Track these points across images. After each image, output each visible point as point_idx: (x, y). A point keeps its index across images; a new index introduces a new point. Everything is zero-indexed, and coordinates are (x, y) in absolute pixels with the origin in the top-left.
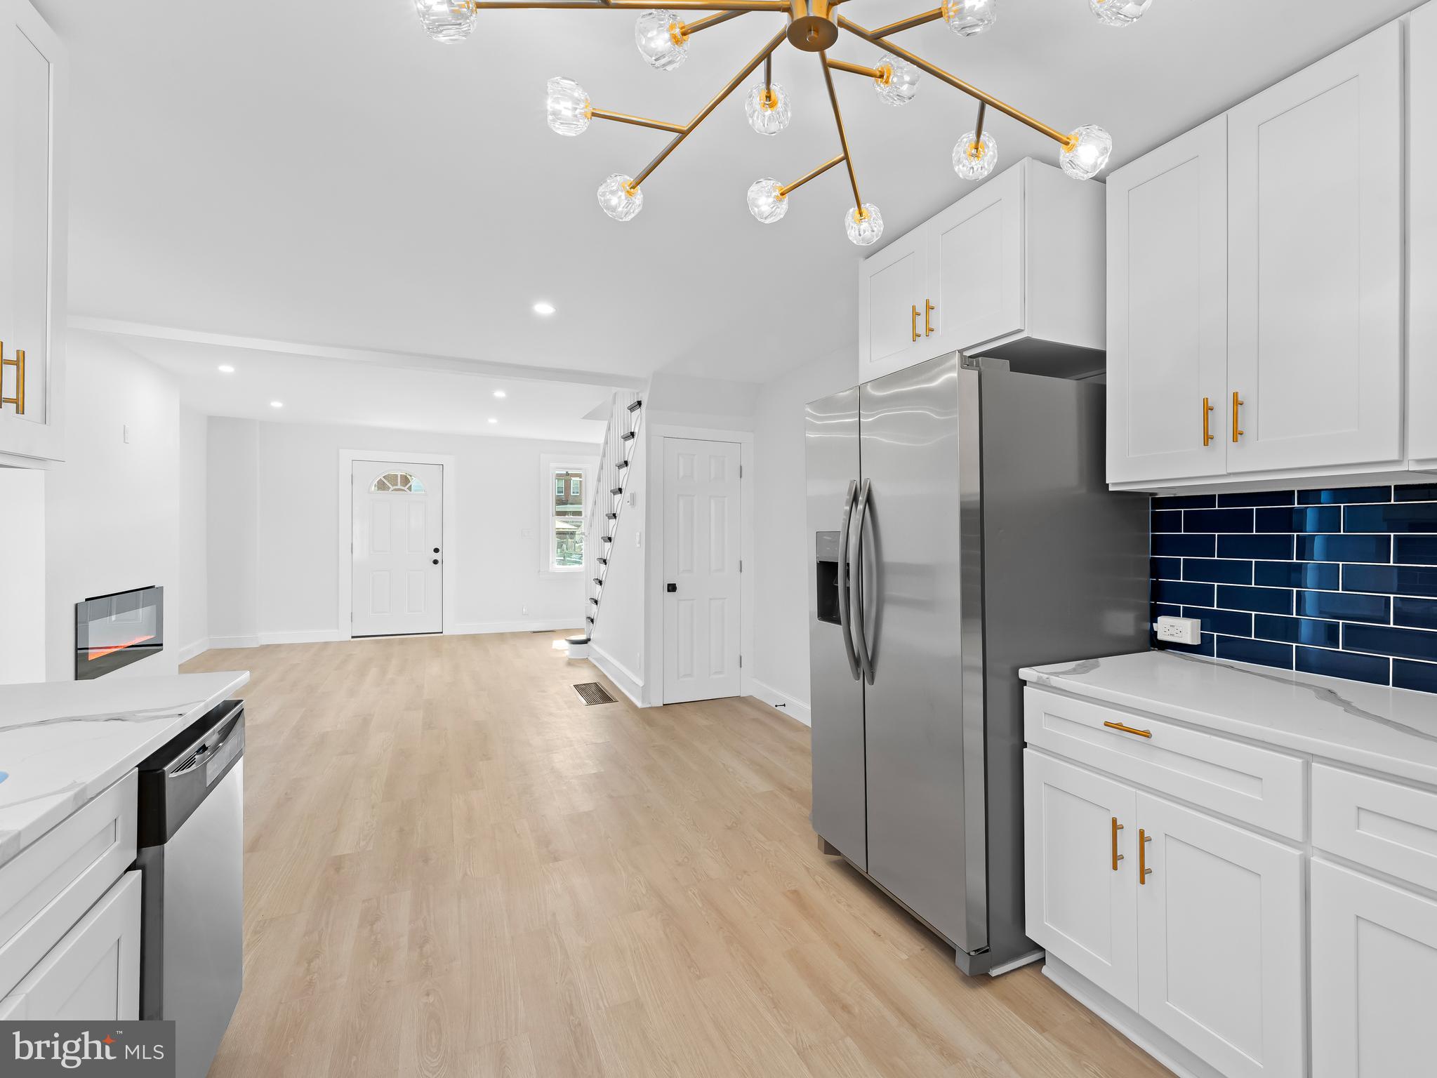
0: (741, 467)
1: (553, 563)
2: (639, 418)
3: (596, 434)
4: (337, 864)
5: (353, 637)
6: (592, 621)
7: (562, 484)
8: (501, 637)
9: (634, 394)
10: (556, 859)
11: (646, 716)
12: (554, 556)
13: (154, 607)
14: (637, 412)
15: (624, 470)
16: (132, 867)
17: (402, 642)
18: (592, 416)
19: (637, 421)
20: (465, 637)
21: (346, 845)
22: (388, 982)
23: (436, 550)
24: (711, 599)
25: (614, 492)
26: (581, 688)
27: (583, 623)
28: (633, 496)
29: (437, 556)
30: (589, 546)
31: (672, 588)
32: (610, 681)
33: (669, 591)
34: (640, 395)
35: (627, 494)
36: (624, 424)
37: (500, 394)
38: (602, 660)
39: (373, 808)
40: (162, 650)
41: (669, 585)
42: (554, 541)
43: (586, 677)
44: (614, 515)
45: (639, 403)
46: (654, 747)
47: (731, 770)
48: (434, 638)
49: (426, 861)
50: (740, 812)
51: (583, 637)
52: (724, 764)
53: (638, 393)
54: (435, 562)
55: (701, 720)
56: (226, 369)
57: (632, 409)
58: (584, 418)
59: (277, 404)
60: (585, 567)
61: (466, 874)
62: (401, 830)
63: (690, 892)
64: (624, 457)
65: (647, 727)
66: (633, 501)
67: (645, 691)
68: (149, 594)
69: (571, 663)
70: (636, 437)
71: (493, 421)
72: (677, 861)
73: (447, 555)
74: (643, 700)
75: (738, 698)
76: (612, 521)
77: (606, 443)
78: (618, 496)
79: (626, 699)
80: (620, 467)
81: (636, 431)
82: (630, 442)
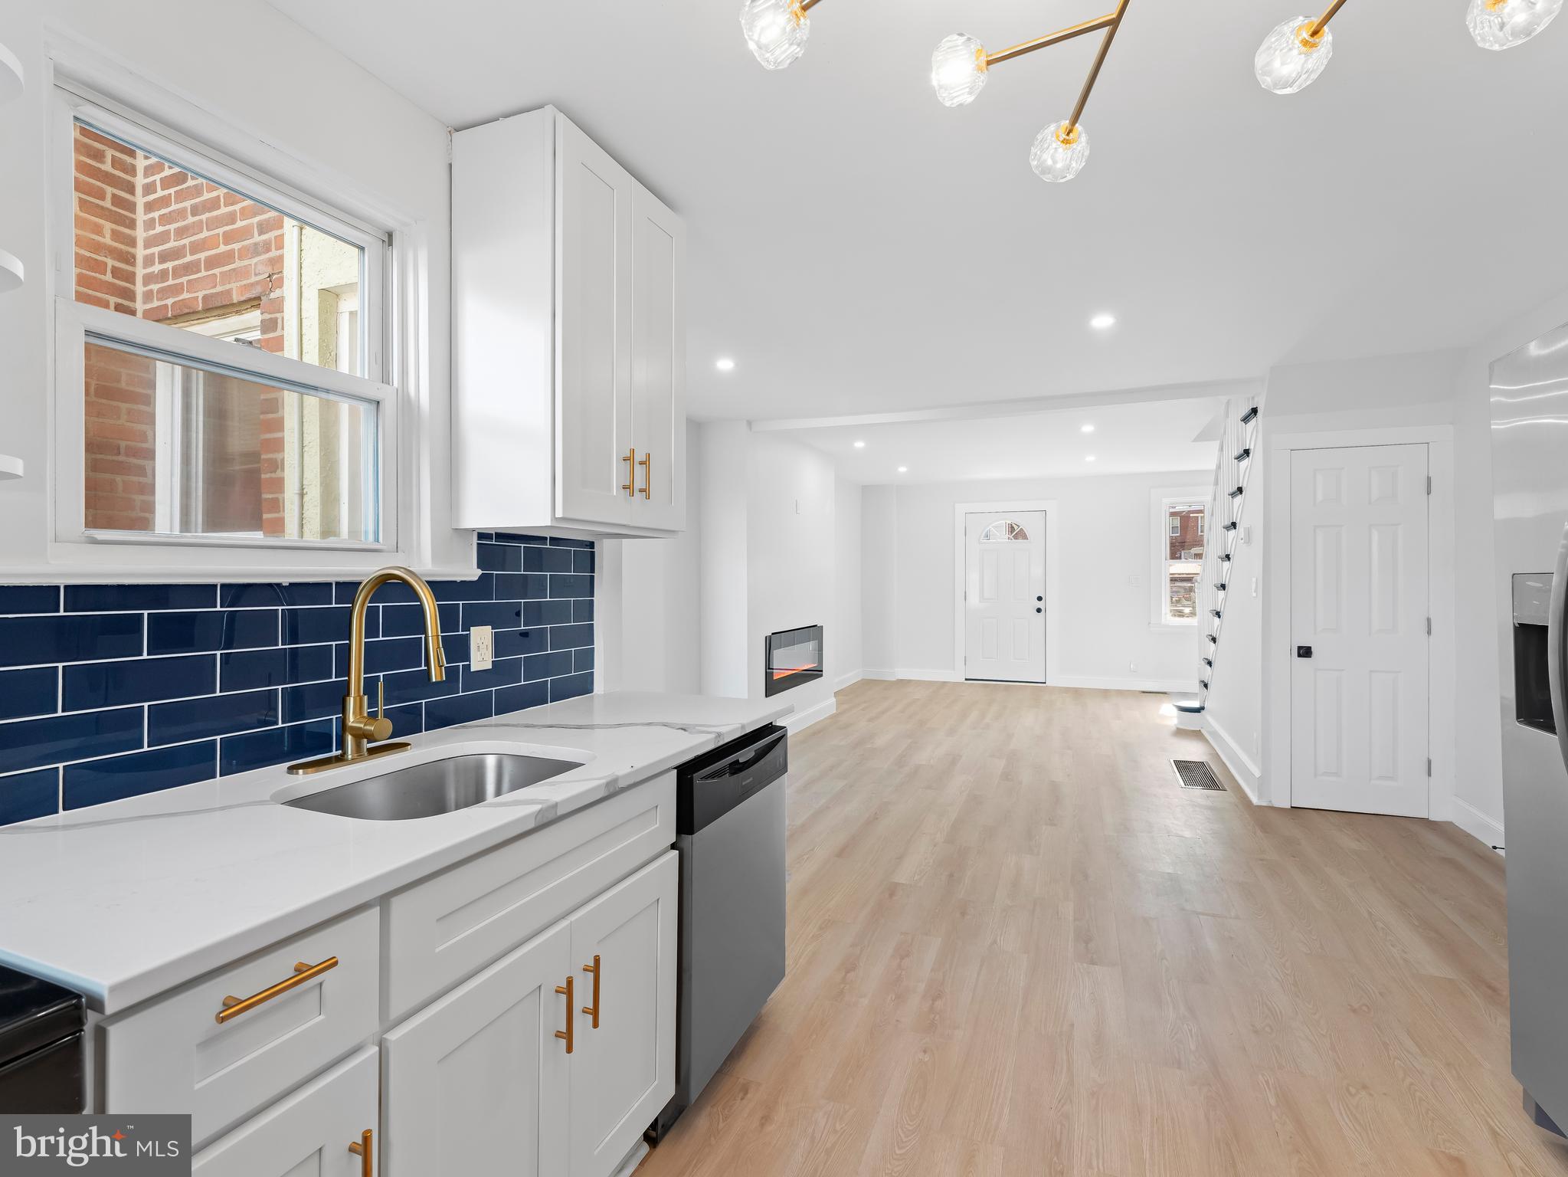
0: (1429, 479)
1: (1166, 614)
2: (1255, 432)
3: (1206, 458)
4: (892, 890)
5: (966, 680)
6: (1206, 686)
7: (1177, 522)
8: (1105, 693)
9: (1249, 399)
10: (1093, 962)
11: (1263, 817)
12: (1166, 607)
13: (817, 641)
14: (1253, 422)
15: (1239, 499)
16: (673, 846)
17: (1007, 688)
18: (1203, 436)
19: (1252, 435)
20: (1067, 690)
21: (902, 877)
22: (897, 1021)
23: (1040, 599)
24: (1371, 671)
25: (1227, 528)
26: (1183, 766)
27: (1196, 687)
28: (1249, 532)
29: (1040, 605)
30: (1205, 596)
31: (1305, 652)
32: (1223, 763)
33: (1300, 655)
34: (1256, 399)
35: (1240, 528)
36: (1238, 440)
37: (1088, 429)
38: (1215, 734)
39: (935, 846)
40: (821, 676)
41: (1300, 648)
42: (1166, 587)
43: (1193, 752)
44: (1228, 557)
45: (1254, 411)
46: (1261, 860)
47: (1380, 925)
48: (1037, 687)
49: (963, 914)
50: (1381, 994)
51: (1196, 704)
52: (1370, 914)
53: (1253, 398)
54: (1039, 610)
55: (1347, 841)
56: (859, 445)
57: (1246, 419)
58: (1195, 440)
59: (902, 469)
60: (1197, 623)
61: (995, 942)
62: (951, 875)
63: (1260, 1076)
64: (1238, 481)
65: (1259, 833)
66: (1248, 539)
67: (1262, 784)
68: (814, 632)
69: (1180, 733)
70: (1251, 455)
71: (1090, 458)
72: (1253, 1026)
73: (1051, 604)
74: (1260, 796)
75: (1425, 822)
76: (1226, 564)
77: (1219, 467)
78: (1232, 532)
79: (1238, 788)
80: (1233, 495)
81: (1252, 447)
82: (1245, 462)
